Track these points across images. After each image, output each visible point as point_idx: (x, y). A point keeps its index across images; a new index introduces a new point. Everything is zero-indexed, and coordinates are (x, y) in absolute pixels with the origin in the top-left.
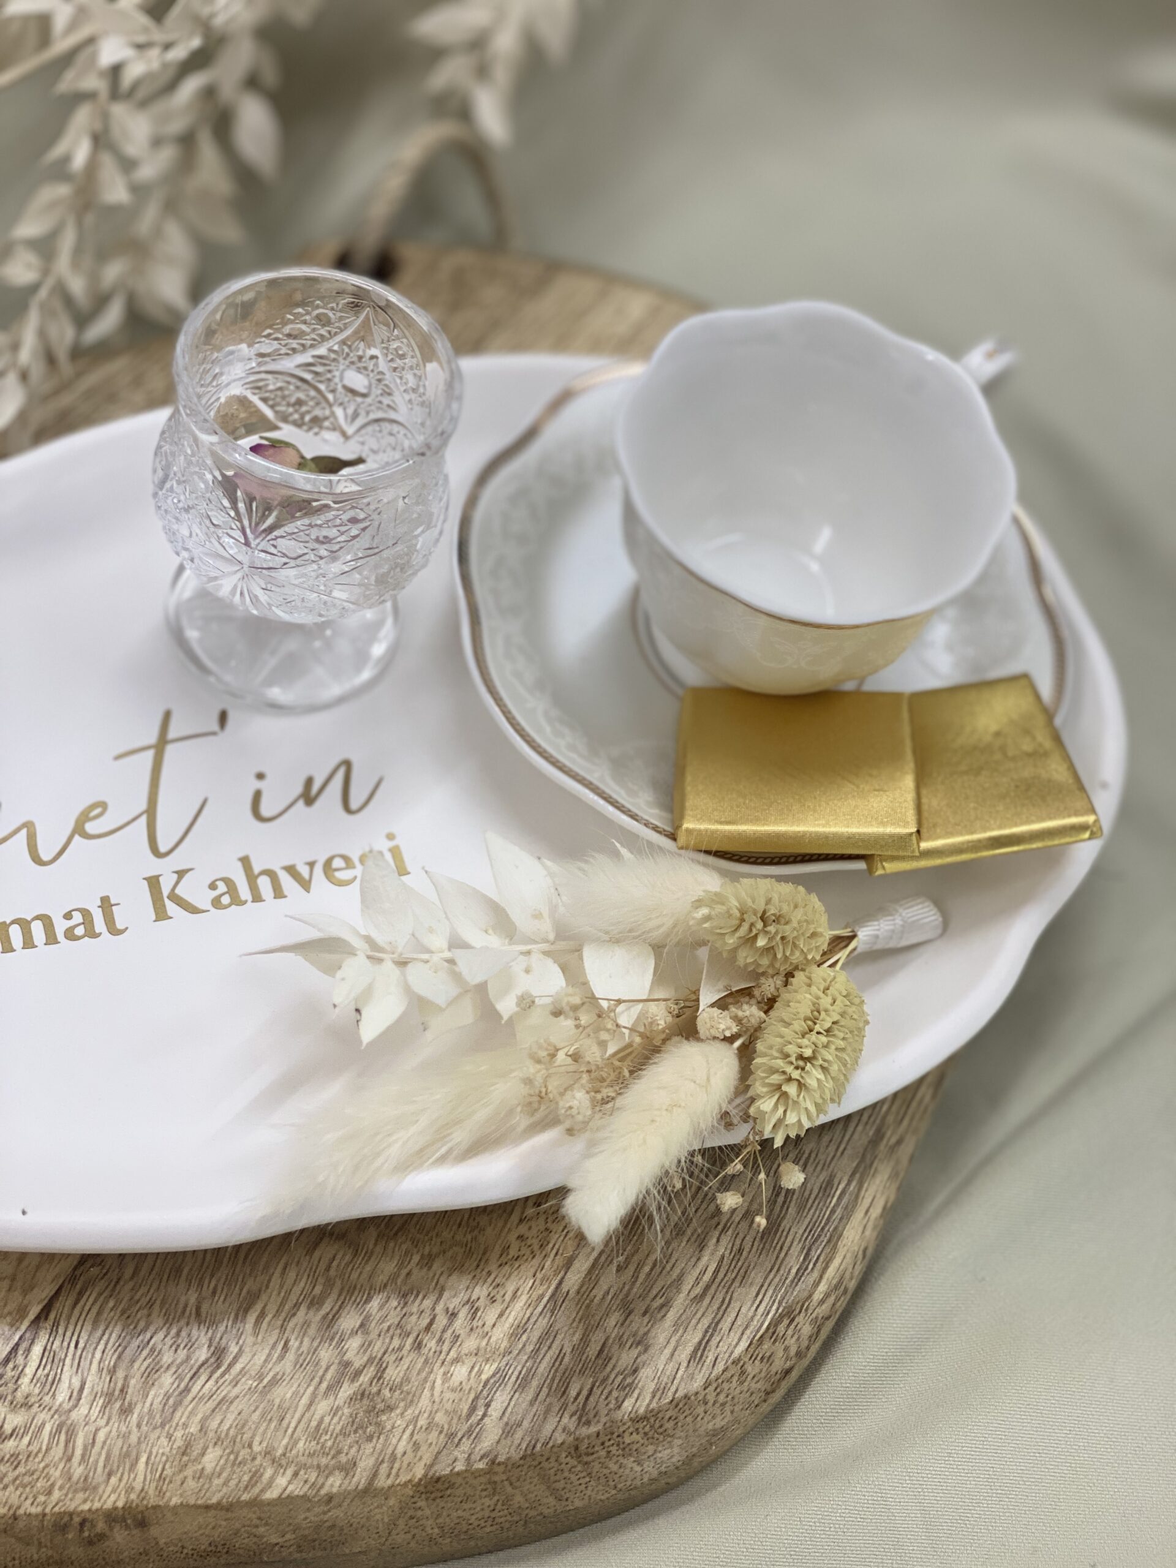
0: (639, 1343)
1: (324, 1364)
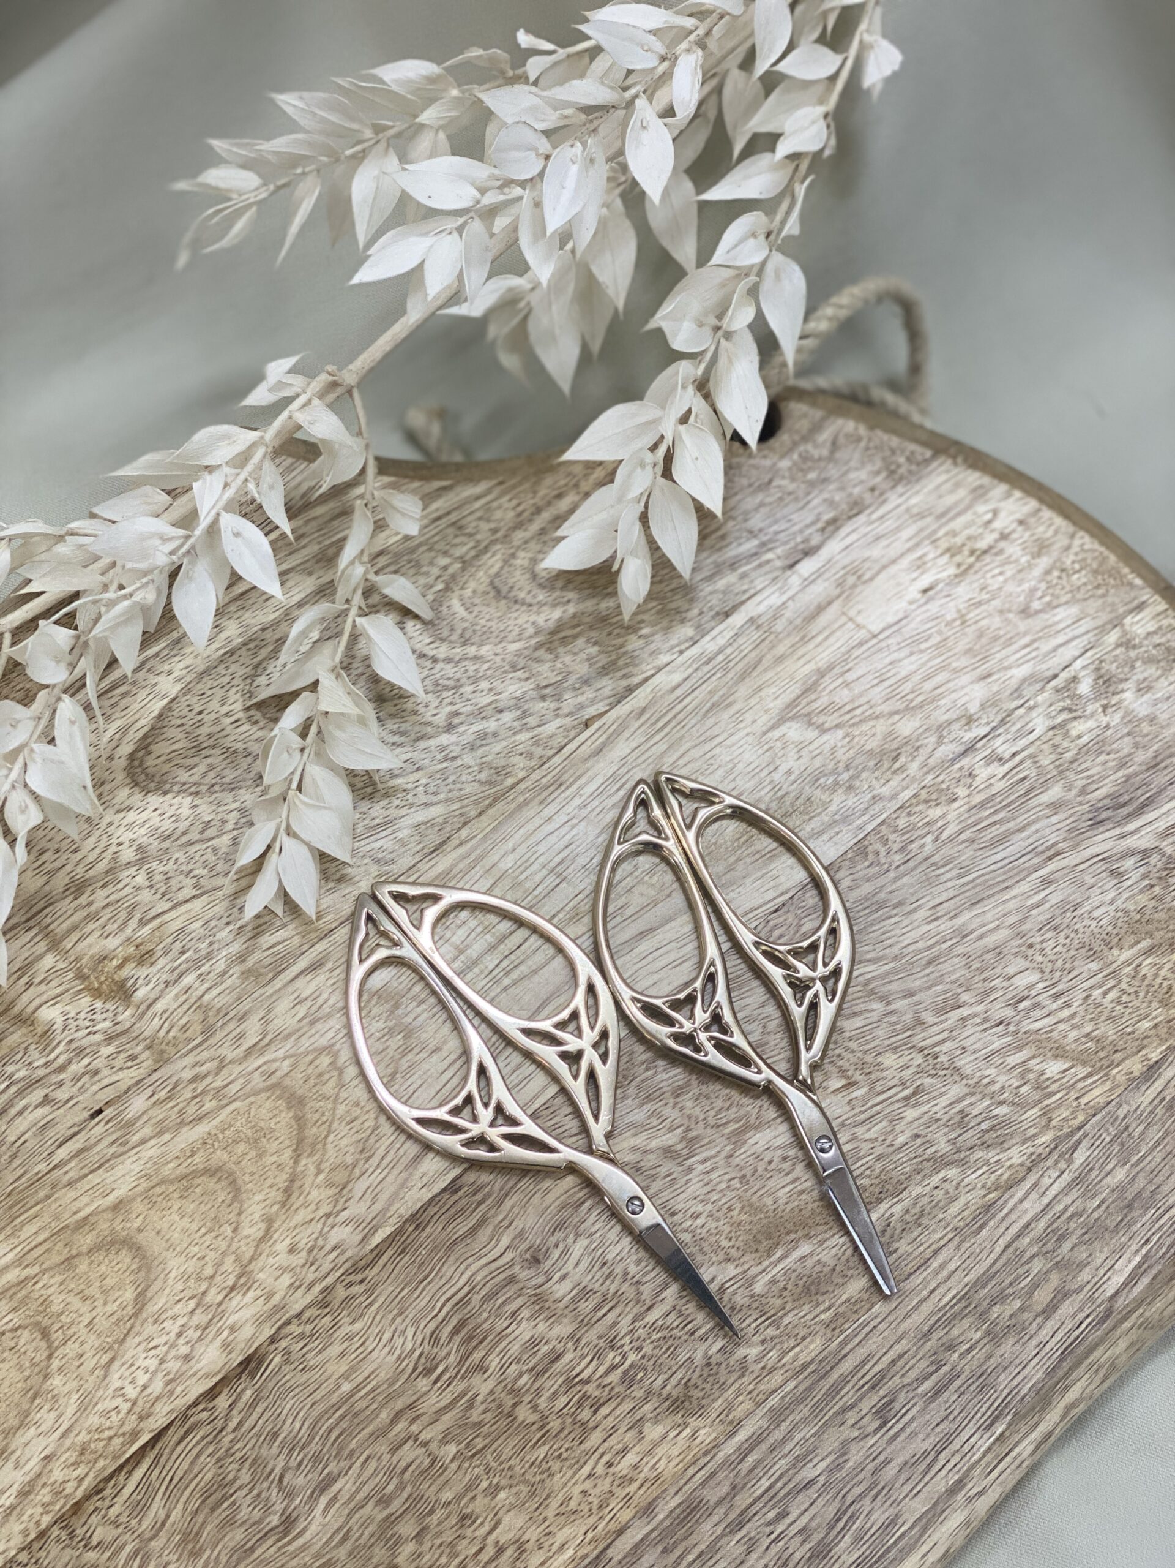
1: (375, 1560)
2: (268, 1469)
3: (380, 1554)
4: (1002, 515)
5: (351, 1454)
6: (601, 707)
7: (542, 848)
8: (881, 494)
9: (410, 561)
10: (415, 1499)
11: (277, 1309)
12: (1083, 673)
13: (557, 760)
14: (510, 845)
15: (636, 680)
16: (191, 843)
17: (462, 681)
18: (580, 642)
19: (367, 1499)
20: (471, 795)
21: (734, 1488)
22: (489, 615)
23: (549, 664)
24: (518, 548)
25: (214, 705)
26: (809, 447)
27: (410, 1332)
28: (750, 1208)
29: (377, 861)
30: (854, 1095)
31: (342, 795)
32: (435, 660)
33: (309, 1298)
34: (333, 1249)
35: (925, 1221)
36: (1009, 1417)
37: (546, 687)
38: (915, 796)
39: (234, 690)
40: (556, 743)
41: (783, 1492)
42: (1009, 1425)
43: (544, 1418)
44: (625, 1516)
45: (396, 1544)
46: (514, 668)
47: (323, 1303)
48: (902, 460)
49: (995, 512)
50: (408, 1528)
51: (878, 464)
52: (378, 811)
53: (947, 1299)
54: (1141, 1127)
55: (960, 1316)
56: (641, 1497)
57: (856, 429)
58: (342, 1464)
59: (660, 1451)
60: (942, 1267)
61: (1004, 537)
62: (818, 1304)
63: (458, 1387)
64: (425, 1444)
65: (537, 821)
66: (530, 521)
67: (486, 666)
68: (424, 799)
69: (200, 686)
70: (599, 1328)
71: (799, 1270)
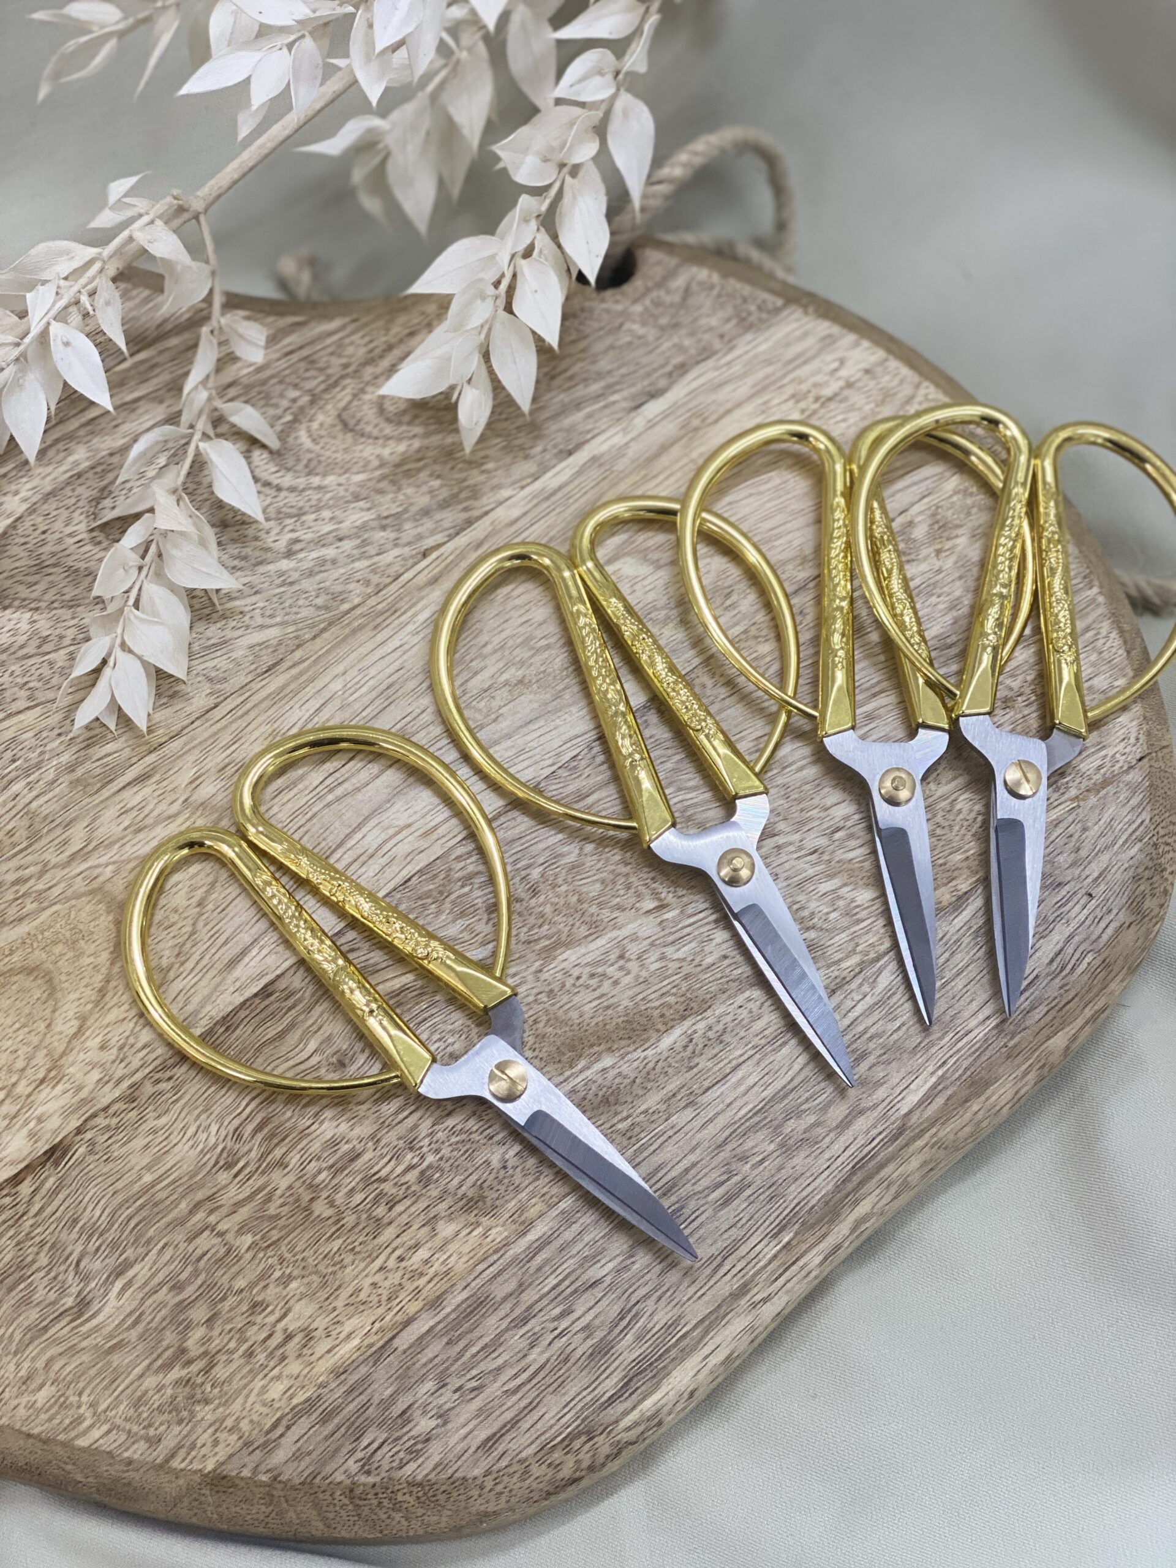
0: (440, 1417)
1: (165, 1343)
2: (66, 1253)
3: (170, 1337)
4: (849, 363)
5: (148, 1242)
6: (439, 538)
7: (372, 672)
8: (730, 341)
9: (260, 393)
10: (209, 1286)
11: (84, 1102)
12: (920, 518)
13: (393, 588)
14: (341, 668)
15: (476, 513)
16: (27, 657)
17: (306, 509)
18: (423, 475)
19: (161, 1285)
20: (306, 619)
21: (521, 1285)
22: (337, 447)
23: (391, 496)
24: (368, 383)
25: (59, 525)
26: (662, 293)
27: (214, 1128)
28: (554, 1020)
29: (210, 680)
30: (666, 916)
31: (181, 615)
32: (279, 489)
33: (117, 1093)
34: (144, 1047)
35: (727, 1038)
36: (796, 1226)
37: (387, 517)
38: (745, 632)
39: (79, 511)
40: (392, 571)
41: (569, 1291)
42: (796, 1234)
43: (340, 1213)
44: (413, 1308)
45: (187, 1327)
46: (357, 498)
47: (130, 1098)
48: (753, 308)
49: (842, 362)
50: (199, 1313)
51: (729, 311)
52: (213, 632)
53: (743, 1112)
54: (947, 955)
55: (755, 1128)
56: (430, 1292)
57: (710, 276)
58: (140, 1250)
59: (452, 1247)
60: (739, 1082)
61: (849, 385)
62: (616, 1114)
63: (256, 1182)
64: (221, 1234)
65: (370, 646)
66: (381, 357)
67: (328, 496)
68: (259, 621)
69: (45, 507)
70: (401, 1129)
71: (600, 1081)
